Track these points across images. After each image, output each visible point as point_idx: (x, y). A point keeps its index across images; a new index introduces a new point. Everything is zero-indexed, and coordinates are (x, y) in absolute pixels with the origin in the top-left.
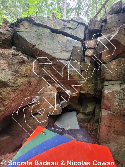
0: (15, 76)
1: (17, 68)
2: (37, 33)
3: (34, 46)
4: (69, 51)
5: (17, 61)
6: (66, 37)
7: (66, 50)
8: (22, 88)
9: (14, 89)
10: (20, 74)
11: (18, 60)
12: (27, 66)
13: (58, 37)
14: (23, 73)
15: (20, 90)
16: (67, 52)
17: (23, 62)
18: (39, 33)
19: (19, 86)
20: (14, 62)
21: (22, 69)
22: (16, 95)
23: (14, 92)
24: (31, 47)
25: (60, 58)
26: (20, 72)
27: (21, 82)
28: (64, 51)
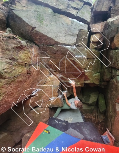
0: (11, 64)
1: (13, 55)
2: (36, 12)
3: (34, 28)
4: (74, 35)
5: (14, 46)
6: (70, 19)
7: (71, 34)
8: (20, 79)
9: (10, 80)
10: (17, 62)
11: (15, 44)
12: (26, 52)
13: (62, 18)
14: (21, 61)
15: (18, 82)
16: (72, 37)
17: (21, 48)
18: (39, 12)
19: (17, 77)
20: (10, 47)
21: (20, 56)
22: (13, 88)
23: (10, 84)
24: (31, 29)
25: (65, 43)
26: (18, 60)
27: (19, 72)
28: (69, 35)
